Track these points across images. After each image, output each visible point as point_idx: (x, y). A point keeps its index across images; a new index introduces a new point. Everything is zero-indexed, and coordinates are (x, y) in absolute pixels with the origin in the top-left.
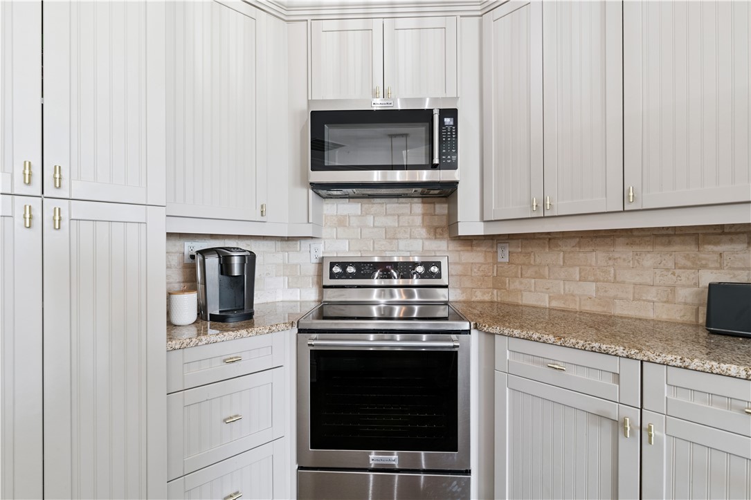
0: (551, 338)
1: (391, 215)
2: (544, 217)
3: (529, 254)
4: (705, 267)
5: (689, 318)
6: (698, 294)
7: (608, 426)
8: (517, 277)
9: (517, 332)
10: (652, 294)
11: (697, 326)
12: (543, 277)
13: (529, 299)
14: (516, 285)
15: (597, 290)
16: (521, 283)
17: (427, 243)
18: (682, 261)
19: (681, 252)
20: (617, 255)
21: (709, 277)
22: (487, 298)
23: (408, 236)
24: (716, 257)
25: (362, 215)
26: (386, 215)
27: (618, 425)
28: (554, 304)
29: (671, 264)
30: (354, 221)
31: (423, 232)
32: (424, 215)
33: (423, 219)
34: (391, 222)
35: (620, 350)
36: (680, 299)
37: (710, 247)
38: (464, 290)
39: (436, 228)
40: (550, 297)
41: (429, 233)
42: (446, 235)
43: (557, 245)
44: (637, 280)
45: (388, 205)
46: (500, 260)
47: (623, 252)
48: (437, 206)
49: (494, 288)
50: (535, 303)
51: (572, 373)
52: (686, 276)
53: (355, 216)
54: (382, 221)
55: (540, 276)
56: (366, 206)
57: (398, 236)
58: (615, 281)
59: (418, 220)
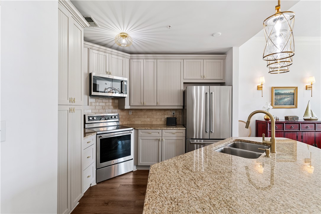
0: (149, 128)
1: (104, 102)
2: (143, 106)
3: (136, 112)
4: (165, 115)
5: (163, 123)
6: (165, 119)
7: (157, 140)
8: (134, 118)
9: (143, 128)
10: (158, 120)
11: (164, 124)
12: (140, 118)
13: (136, 123)
14: (134, 120)
15: (150, 120)
16: (135, 119)
17: (113, 110)
18: (163, 114)
19: (163, 112)
20: (153, 113)
21: (166, 116)
22: (126, 123)
23: (108, 108)
24: (167, 113)
25: (95, 102)
26: (102, 102)
27: (159, 140)
28: (142, 123)
29: (161, 114)
30: (93, 104)
31: (112, 107)
32: (112, 103)
33: (112, 104)
34: (103, 104)
35: (159, 128)
36: (162, 120)
37: (166, 112)
38: (121, 122)
39: (115, 106)
40: (141, 122)
41: (113, 107)
42: (118, 108)
43: (142, 111)
44: (157, 117)
45: (103, 100)
46: (130, 114)
47: (154, 112)
48: (115, 100)
49: (128, 121)
50: (138, 123)
51: (152, 134)
52: (163, 116)
53: (94, 102)
54: (101, 104)
55: (139, 117)
56: (97, 100)
57: (106, 108)
58: (153, 118)
59: (111, 104)
